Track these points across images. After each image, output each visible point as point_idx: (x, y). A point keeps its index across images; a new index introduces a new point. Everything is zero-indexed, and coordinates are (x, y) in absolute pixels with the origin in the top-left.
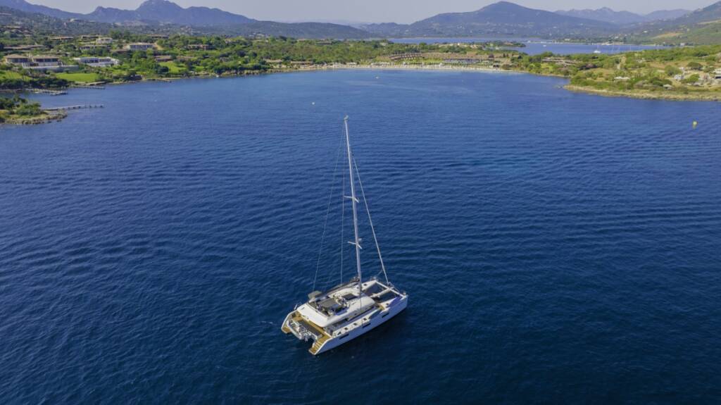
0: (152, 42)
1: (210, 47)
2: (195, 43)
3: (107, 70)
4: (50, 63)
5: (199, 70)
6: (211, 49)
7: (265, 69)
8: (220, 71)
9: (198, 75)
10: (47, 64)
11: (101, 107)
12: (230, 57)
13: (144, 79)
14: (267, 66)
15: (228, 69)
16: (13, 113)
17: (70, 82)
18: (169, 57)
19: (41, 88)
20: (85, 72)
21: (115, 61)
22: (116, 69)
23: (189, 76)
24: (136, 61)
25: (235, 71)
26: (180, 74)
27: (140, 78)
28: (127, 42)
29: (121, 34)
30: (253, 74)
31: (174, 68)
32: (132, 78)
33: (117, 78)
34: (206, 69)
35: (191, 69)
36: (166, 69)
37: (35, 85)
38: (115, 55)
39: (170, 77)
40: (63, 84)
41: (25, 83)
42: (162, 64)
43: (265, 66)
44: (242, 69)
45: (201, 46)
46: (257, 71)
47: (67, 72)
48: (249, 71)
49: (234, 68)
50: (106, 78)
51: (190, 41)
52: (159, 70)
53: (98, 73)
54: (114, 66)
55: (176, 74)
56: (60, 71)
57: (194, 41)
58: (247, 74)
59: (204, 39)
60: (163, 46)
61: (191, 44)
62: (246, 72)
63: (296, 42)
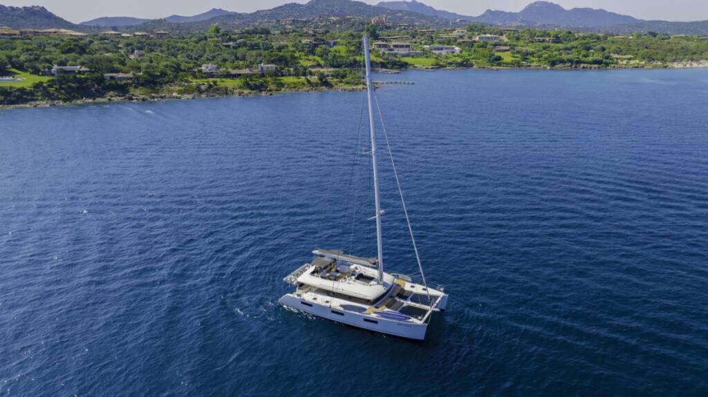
0: (502, 34)
1: (557, 40)
2: (541, 36)
3: (446, 57)
4: (403, 49)
5: (533, 62)
6: (557, 43)
7: (607, 64)
8: (553, 64)
9: (530, 66)
10: (400, 49)
11: (413, 84)
12: (573, 50)
13: (475, 67)
14: (611, 61)
15: (562, 62)
16: (341, 82)
17: (410, 65)
18: (507, 48)
19: (387, 68)
20: (427, 57)
21: (457, 49)
22: (455, 56)
23: (519, 66)
24: (475, 50)
25: (569, 64)
26: (512, 64)
27: (472, 65)
28: (478, 35)
29: (476, 27)
30: (590, 68)
31: (507, 57)
32: (465, 64)
33: (450, 64)
34: (540, 60)
35: (525, 59)
36: (499, 58)
37: (383, 65)
38: (459, 44)
39: (500, 66)
40: (404, 66)
41: (376, 63)
42: (497, 54)
43: (608, 61)
44: (579, 62)
45: (547, 39)
46: (596, 66)
47: (413, 56)
48: (585, 65)
49: (571, 61)
50: (441, 63)
51: (538, 34)
52: (492, 59)
53: (437, 58)
54: (455, 54)
55: (507, 64)
56: (407, 55)
57: (542, 34)
58: (584, 68)
59: (552, 33)
60: (509, 39)
61: (538, 36)
62: (582, 65)
63: (669, 38)
